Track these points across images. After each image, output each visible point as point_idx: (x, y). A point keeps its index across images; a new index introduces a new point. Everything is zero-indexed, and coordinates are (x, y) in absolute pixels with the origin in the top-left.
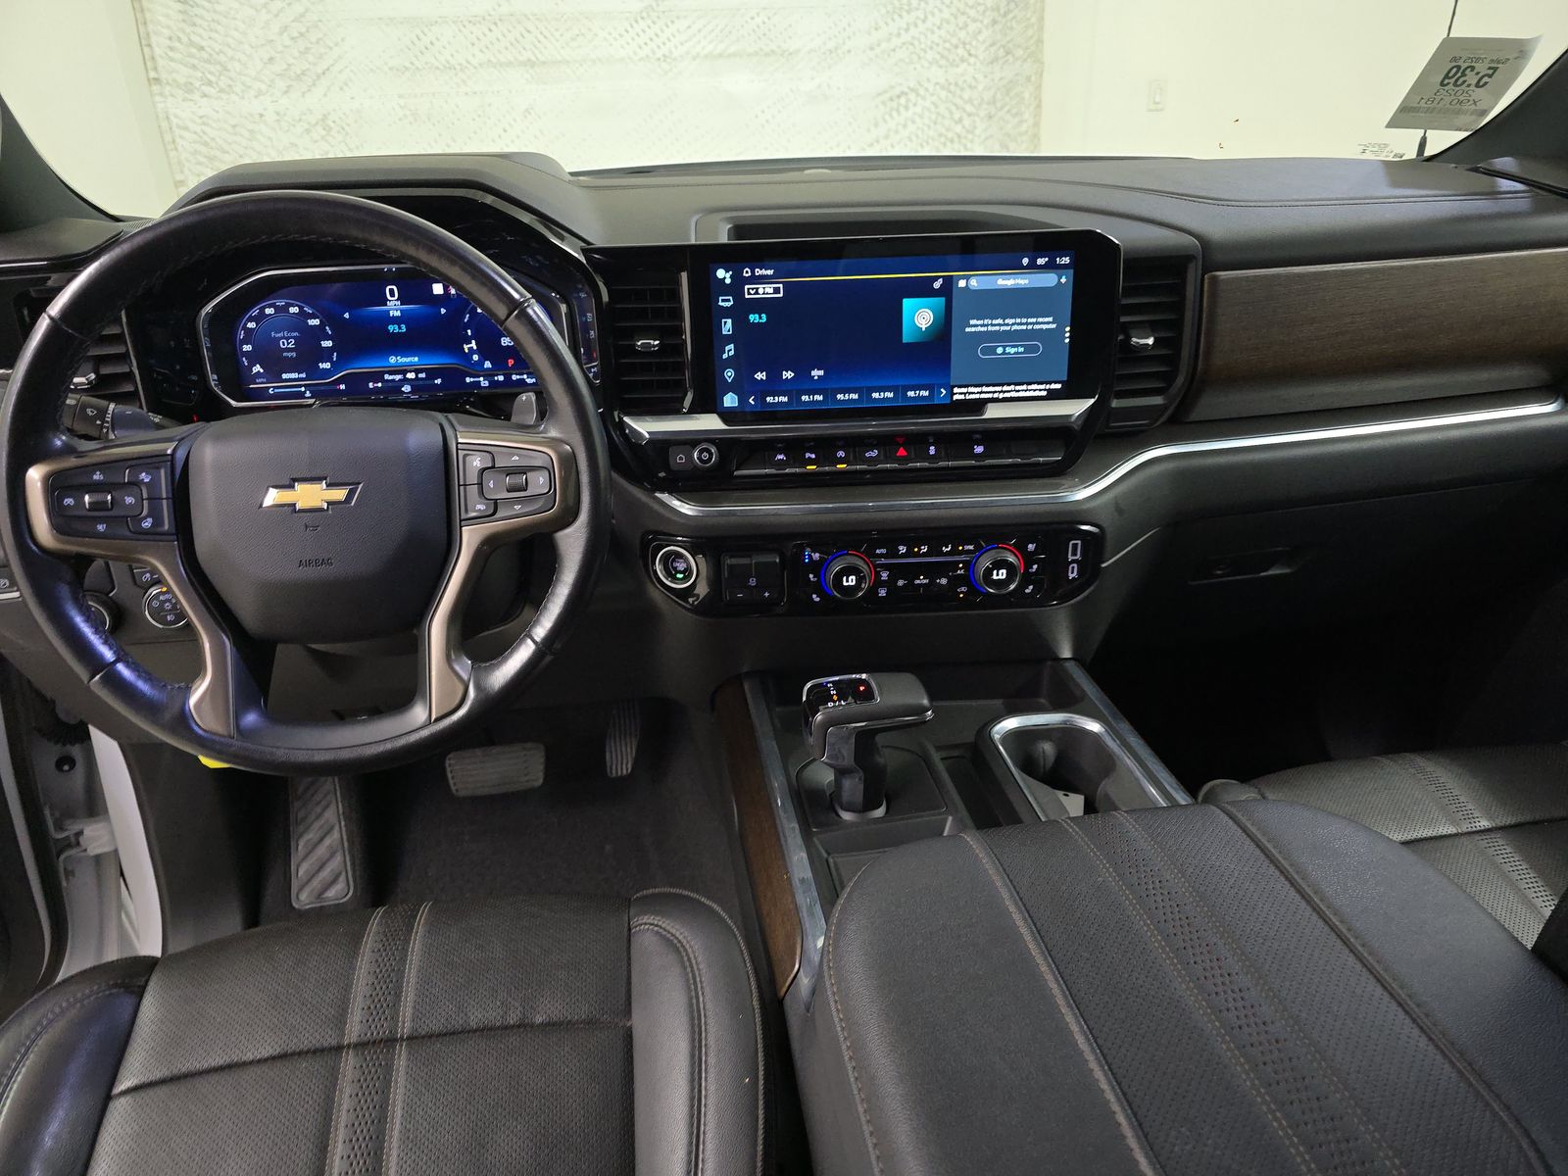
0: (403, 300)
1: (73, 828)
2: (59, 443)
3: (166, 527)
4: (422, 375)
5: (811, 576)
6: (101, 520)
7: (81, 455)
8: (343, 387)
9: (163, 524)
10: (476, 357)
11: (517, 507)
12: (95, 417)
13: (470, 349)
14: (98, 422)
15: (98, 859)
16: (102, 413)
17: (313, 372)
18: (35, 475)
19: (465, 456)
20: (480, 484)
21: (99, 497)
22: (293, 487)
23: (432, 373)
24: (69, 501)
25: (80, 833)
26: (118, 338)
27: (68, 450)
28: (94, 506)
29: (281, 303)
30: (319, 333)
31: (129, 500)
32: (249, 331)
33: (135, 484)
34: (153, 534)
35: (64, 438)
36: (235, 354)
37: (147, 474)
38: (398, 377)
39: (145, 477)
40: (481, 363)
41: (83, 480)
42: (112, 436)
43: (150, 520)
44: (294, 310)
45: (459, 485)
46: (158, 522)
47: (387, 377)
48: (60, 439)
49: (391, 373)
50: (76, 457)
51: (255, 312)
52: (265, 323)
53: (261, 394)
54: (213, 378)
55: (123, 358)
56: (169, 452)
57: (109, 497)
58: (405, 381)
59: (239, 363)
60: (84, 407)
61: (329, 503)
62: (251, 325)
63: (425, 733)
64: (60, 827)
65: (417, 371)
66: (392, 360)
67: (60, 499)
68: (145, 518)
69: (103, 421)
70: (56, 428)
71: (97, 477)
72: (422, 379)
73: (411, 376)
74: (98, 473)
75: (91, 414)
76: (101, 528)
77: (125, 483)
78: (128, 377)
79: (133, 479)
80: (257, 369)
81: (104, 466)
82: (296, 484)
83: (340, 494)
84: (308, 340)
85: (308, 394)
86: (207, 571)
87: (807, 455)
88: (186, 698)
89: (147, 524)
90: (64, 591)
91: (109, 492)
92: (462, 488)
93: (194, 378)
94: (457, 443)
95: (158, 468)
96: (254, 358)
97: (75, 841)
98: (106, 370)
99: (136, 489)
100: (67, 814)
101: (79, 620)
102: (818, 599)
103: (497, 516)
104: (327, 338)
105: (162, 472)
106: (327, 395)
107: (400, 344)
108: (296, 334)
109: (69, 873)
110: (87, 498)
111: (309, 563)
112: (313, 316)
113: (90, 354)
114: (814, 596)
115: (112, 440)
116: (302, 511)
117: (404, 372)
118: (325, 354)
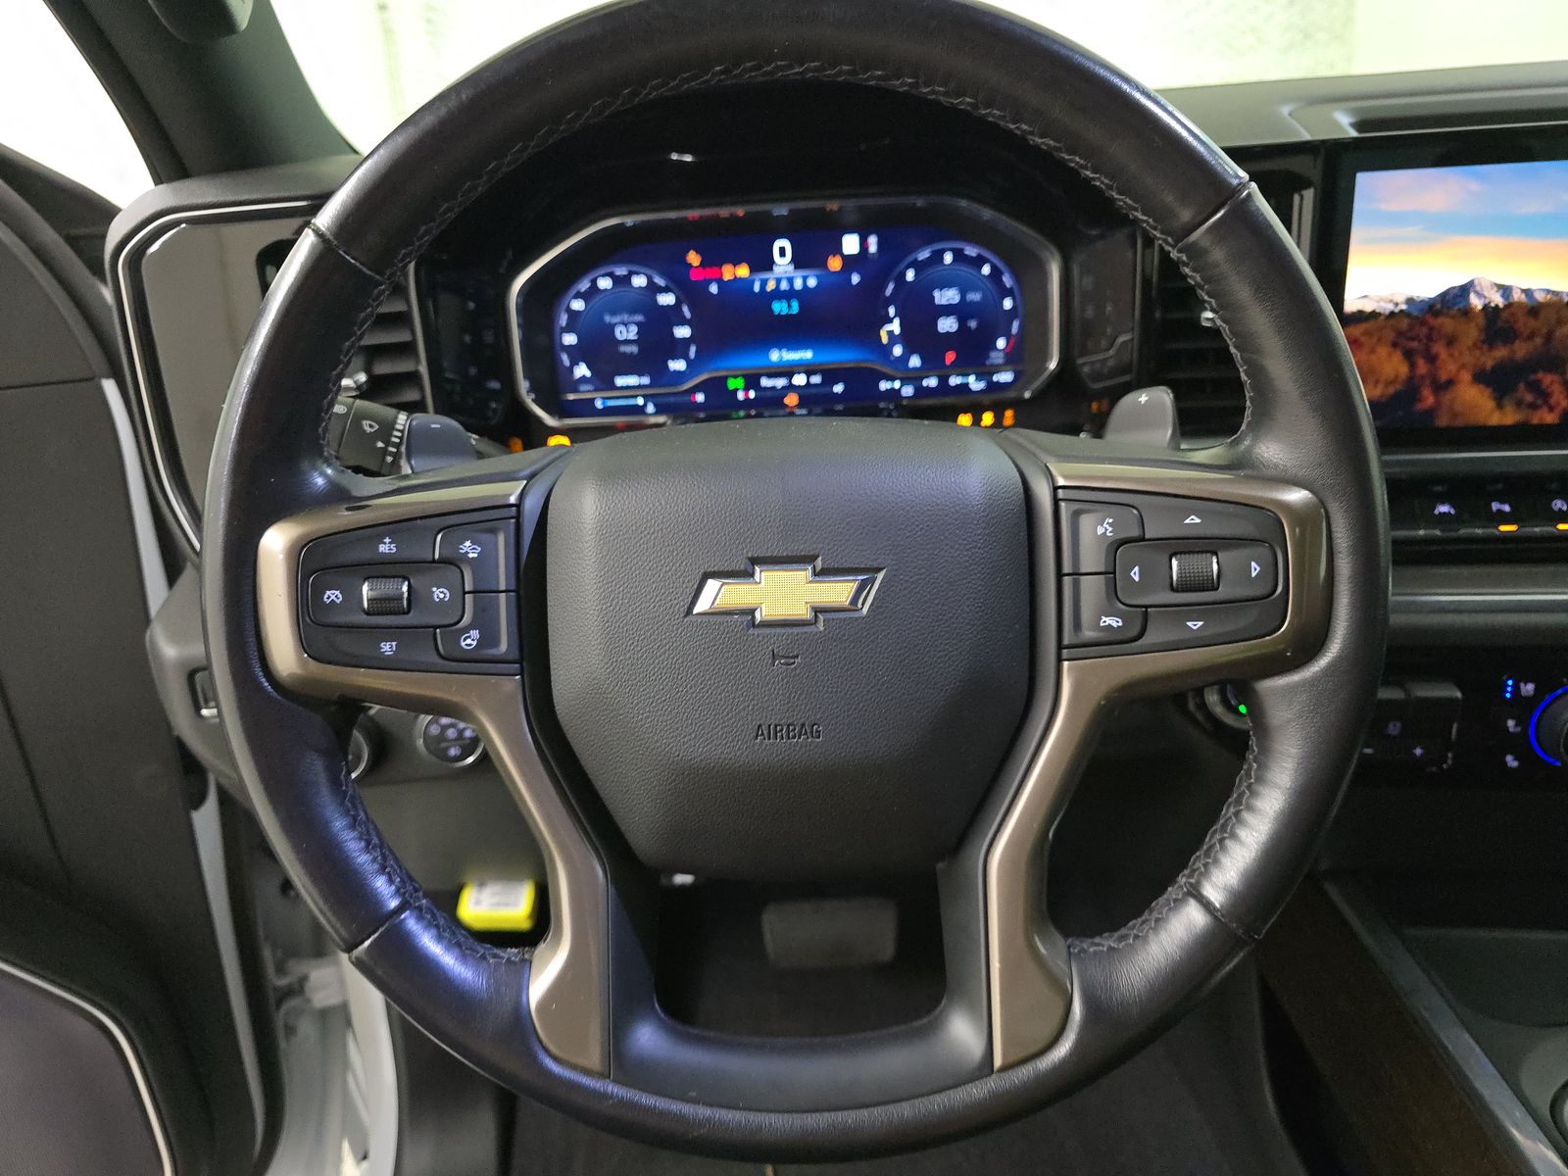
0: (798, 262)
1: (297, 968)
2: (320, 481)
3: (503, 647)
4: (816, 379)
5: (1511, 723)
6: (388, 633)
7: (356, 503)
8: (700, 398)
9: (496, 643)
10: (898, 351)
11: (1195, 625)
12: (376, 436)
13: (890, 333)
14: (380, 444)
15: (324, 1014)
16: (387, 428)
17: (660, 374)
18: (276, 542)
19: (1076, 515)
20: (1110, 573)
21: (387, 588)
22: (752, 575)
23: (831, 375)
24: (333, 595)
25: (304, 979)
26: (402, 319)
27: (338, 495)
28: (380, 606)
29: (621, 271)
30: (673, 315)
31: (440, 594)
32: (573, 315)
33: (452, 561)
34: (477, 663)
35: (329, 471)
36: (553, 348)
37: (473, 543)
38: (780, 382)
39: (469, 549)
40: (905, 358)
41: (359, 554)
42: (406, 470)
43: (475, 634)
44: (639, 281)
45: (1060, 575)
46: (488, 639)
47: (765, 382)
48: (323, 474)
49: (770, 376)
50: (348, 509)
51: (584, 285)
52: (597, 300)
53: (586, 408)
54: (523, 385)
55: (407, 349)
56: (513, 500)
57: (405, 588)
58: (791, 387)
59: (556, 361)
60: (360, 417)
61: (818, 611)
62: (578, 305)
63: (978, 1091)
64: (281, 970)
65: (809, 374)
66: (775, 356)
67: (319, 593)
68: (467, 629)
69: (388, 443)
70: (317, 452)
71: (386, 547)
72: (816, 385)
73: (800, 380)
74: (387, 540)
75: (368, 430)
76: (387, 648)
77: (434, 561)
78: (413, 378)
79: (448, 554)
80: (582, 370)
81: (398, 526)
82: (757, 569)
83: (838, 592)
84: (655, 325)
85: (651, 408)
86: (570, 734)
87: (1495, 506)
88: (522, 987)
89: (470, 641)
90: (316, 768)
91: (405, 578)
92: (1067, 580)
93: (495, 385)
94: (1056, 489)
95: (493, 531)
96: (577, 354)
97: (298, 989)
98: (383, 368)
99: (452, 573)
100: (291, 952)
101: (339, 824)
102: (1515, 764)
103: (1148, 639)
104: (683, 322)
105: (501, 538)
106: (679, 410)
107: (789, 332)
108: (639, 318)
109: (290, 1030)
110: (365, 588)
111: (774, 731)
112: (666, 290)
113: (363, 343)
114: (1509, 758)
115: (406, 477)
116: (767, 624)
117: (789, 375)
118: (678, 349)
